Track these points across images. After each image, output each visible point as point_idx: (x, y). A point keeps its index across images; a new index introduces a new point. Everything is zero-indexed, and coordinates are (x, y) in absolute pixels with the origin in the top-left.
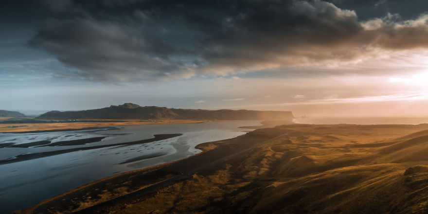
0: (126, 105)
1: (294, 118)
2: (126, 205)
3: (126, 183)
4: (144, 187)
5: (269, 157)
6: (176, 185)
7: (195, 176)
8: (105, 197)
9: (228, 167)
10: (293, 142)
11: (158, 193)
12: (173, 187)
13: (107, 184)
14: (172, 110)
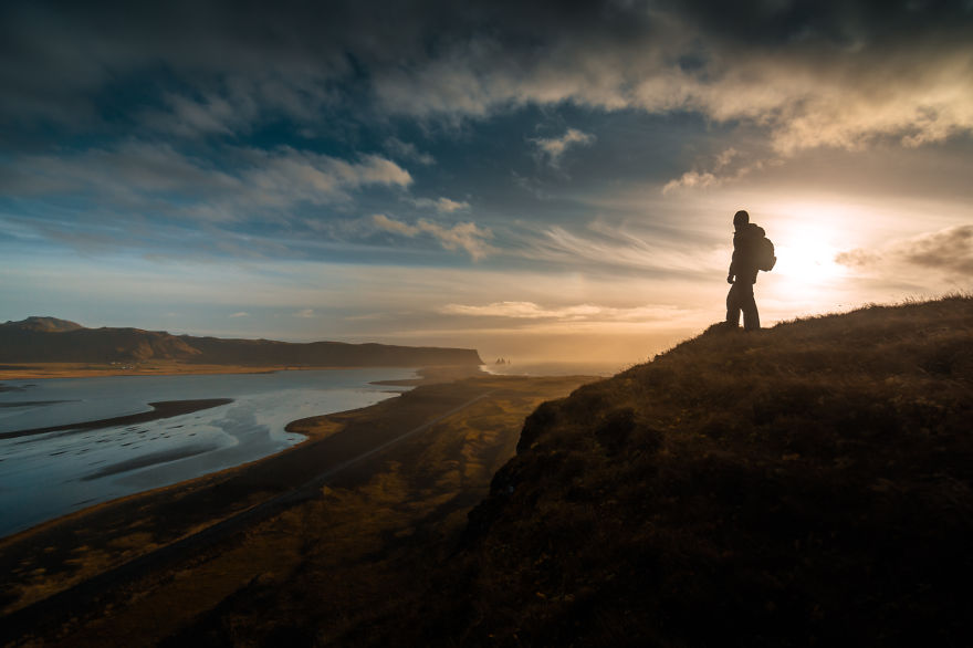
0: (32, 321)
1: (484, 364)
2: (172, 572)
3: (140, 522)
4: (200, 528)
5: (473, 440)
6: (287, 515)
7: (326, 491)
8: (92, 563)
9: (395, 465)
10: (506, 409)
11: (248, 536)
12: (280, 519)
13: (77, 532)
14: (186, 339)
